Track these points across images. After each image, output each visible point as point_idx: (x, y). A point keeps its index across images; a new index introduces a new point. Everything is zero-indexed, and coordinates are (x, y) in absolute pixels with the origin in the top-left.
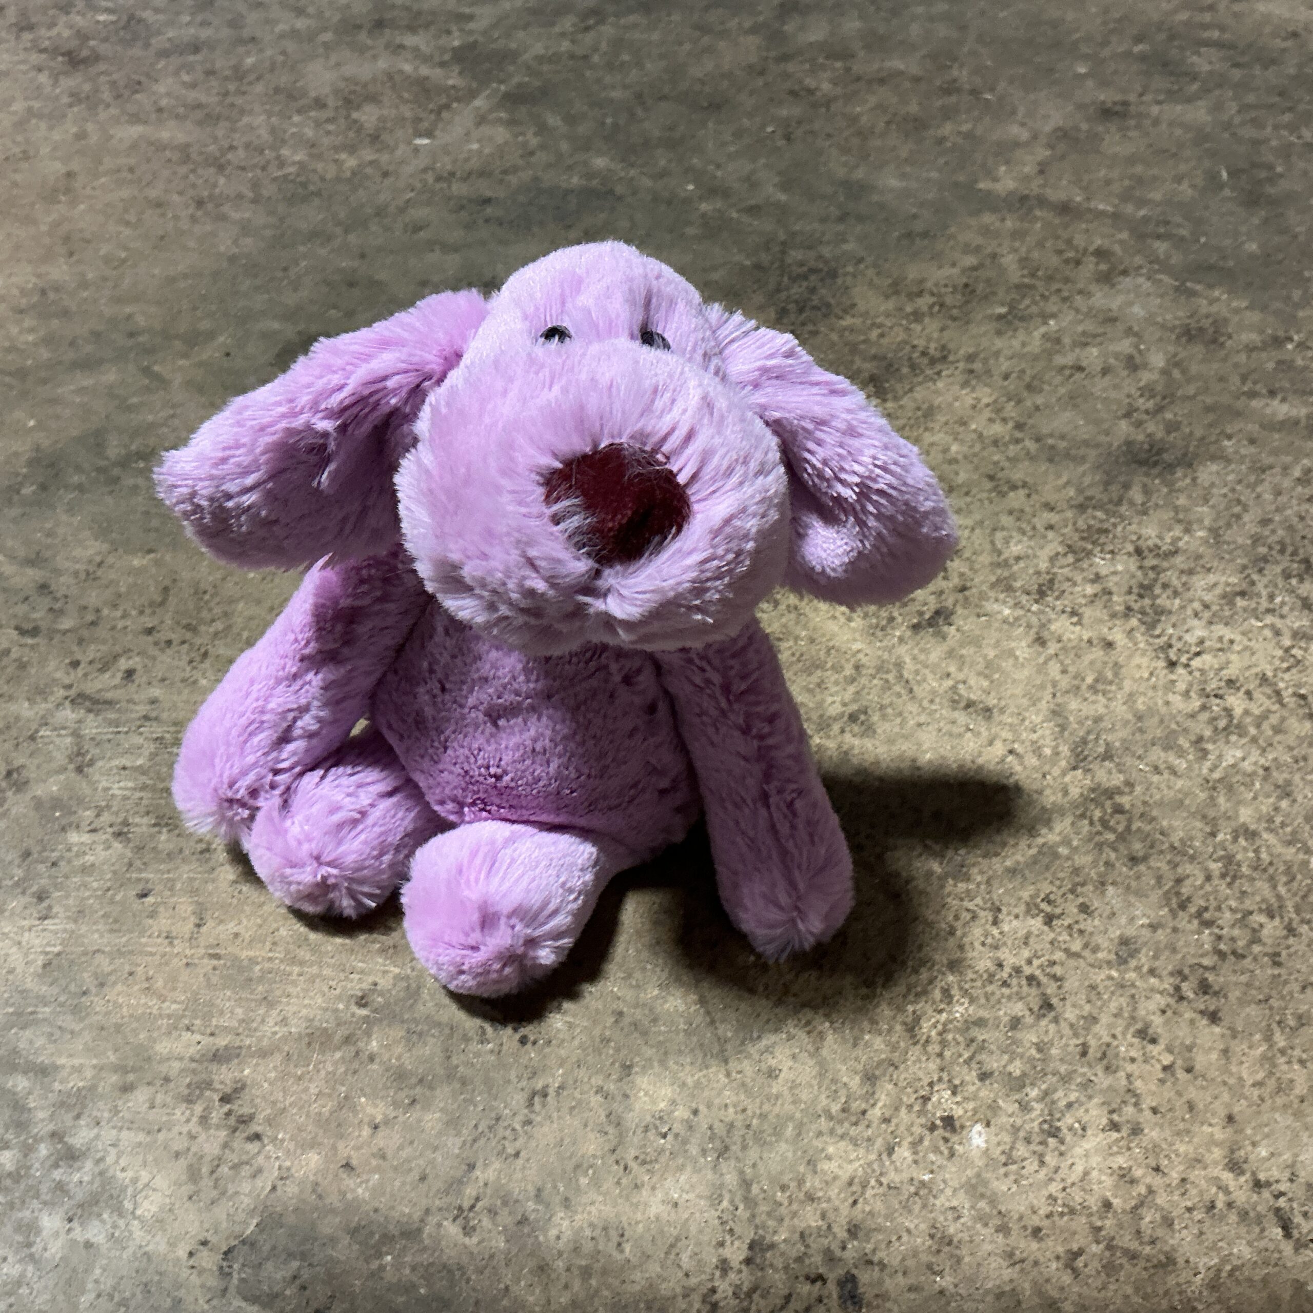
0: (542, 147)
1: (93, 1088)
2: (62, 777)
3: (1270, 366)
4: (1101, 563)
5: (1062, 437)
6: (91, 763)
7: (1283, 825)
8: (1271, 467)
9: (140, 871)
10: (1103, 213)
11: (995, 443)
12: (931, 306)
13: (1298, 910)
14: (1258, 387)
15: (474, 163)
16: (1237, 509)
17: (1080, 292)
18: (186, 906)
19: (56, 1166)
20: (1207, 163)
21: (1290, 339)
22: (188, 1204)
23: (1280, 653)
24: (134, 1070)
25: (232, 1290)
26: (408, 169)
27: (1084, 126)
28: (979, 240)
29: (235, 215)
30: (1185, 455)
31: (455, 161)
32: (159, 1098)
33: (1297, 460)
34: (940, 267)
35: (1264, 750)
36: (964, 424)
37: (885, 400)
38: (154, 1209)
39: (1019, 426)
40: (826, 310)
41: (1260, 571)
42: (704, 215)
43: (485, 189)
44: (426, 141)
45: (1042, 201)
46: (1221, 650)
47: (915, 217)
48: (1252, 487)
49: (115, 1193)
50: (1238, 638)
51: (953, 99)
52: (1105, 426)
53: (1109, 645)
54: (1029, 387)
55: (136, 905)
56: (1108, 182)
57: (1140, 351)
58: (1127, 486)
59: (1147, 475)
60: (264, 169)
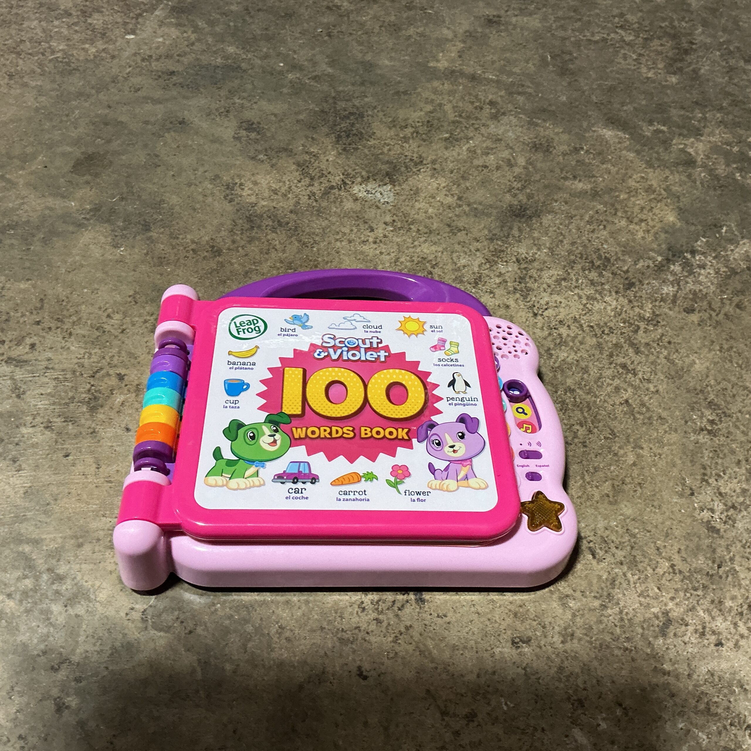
0: (198, 40)
1: (63, 547)
2: (11, 401)
3: (574, 163)
4: (501, 267)
5: (480, 204)
6: (24, 393)
7: (585, 385)
8: (575, 216)
9: (62, 444)
10: (492, 80)
11: (449, 207)
12: (412, 134)
13: (593, 423)
14: (568, 175)
15: (162, 50)
16: (561, 238)
17: (484, 125)
18: (90, 460)
19: (53, 583)
20: (541, 51)
21: (582, 148)
22: (121, 593)
23: (581, 307)
24: (81, 537)
25: (150, 627)
26: (127, 54)
27: (480, 30)
28: (433, 97)
29: (33, 84)
30: (536, 211)
31: (150, 49)
32: (97, 549)
33: (587, 212)
34: (415, 111)
35: (576, 353)
36: (434, 198)
37: (394, 186)
38: (105, 597)
39: (460, 198)
40: (360, 136)
41: (572, 267)
42: (291, 82)
43: (171, 65)
44: (132, 37)
45: (462, 74)
46: (556, 307)
47: (399, 82)
48: (567, 226)
49: (85, 592)
50: (563, 301)
51: (412, 13)
52: (500, 197)
53: (508, 307)
54: (463, 177)
55: (64, 460)
56: (493, 62)
57: (513, 157)
58: (511, 228)
59: (520, 222)
60: (43, 54)
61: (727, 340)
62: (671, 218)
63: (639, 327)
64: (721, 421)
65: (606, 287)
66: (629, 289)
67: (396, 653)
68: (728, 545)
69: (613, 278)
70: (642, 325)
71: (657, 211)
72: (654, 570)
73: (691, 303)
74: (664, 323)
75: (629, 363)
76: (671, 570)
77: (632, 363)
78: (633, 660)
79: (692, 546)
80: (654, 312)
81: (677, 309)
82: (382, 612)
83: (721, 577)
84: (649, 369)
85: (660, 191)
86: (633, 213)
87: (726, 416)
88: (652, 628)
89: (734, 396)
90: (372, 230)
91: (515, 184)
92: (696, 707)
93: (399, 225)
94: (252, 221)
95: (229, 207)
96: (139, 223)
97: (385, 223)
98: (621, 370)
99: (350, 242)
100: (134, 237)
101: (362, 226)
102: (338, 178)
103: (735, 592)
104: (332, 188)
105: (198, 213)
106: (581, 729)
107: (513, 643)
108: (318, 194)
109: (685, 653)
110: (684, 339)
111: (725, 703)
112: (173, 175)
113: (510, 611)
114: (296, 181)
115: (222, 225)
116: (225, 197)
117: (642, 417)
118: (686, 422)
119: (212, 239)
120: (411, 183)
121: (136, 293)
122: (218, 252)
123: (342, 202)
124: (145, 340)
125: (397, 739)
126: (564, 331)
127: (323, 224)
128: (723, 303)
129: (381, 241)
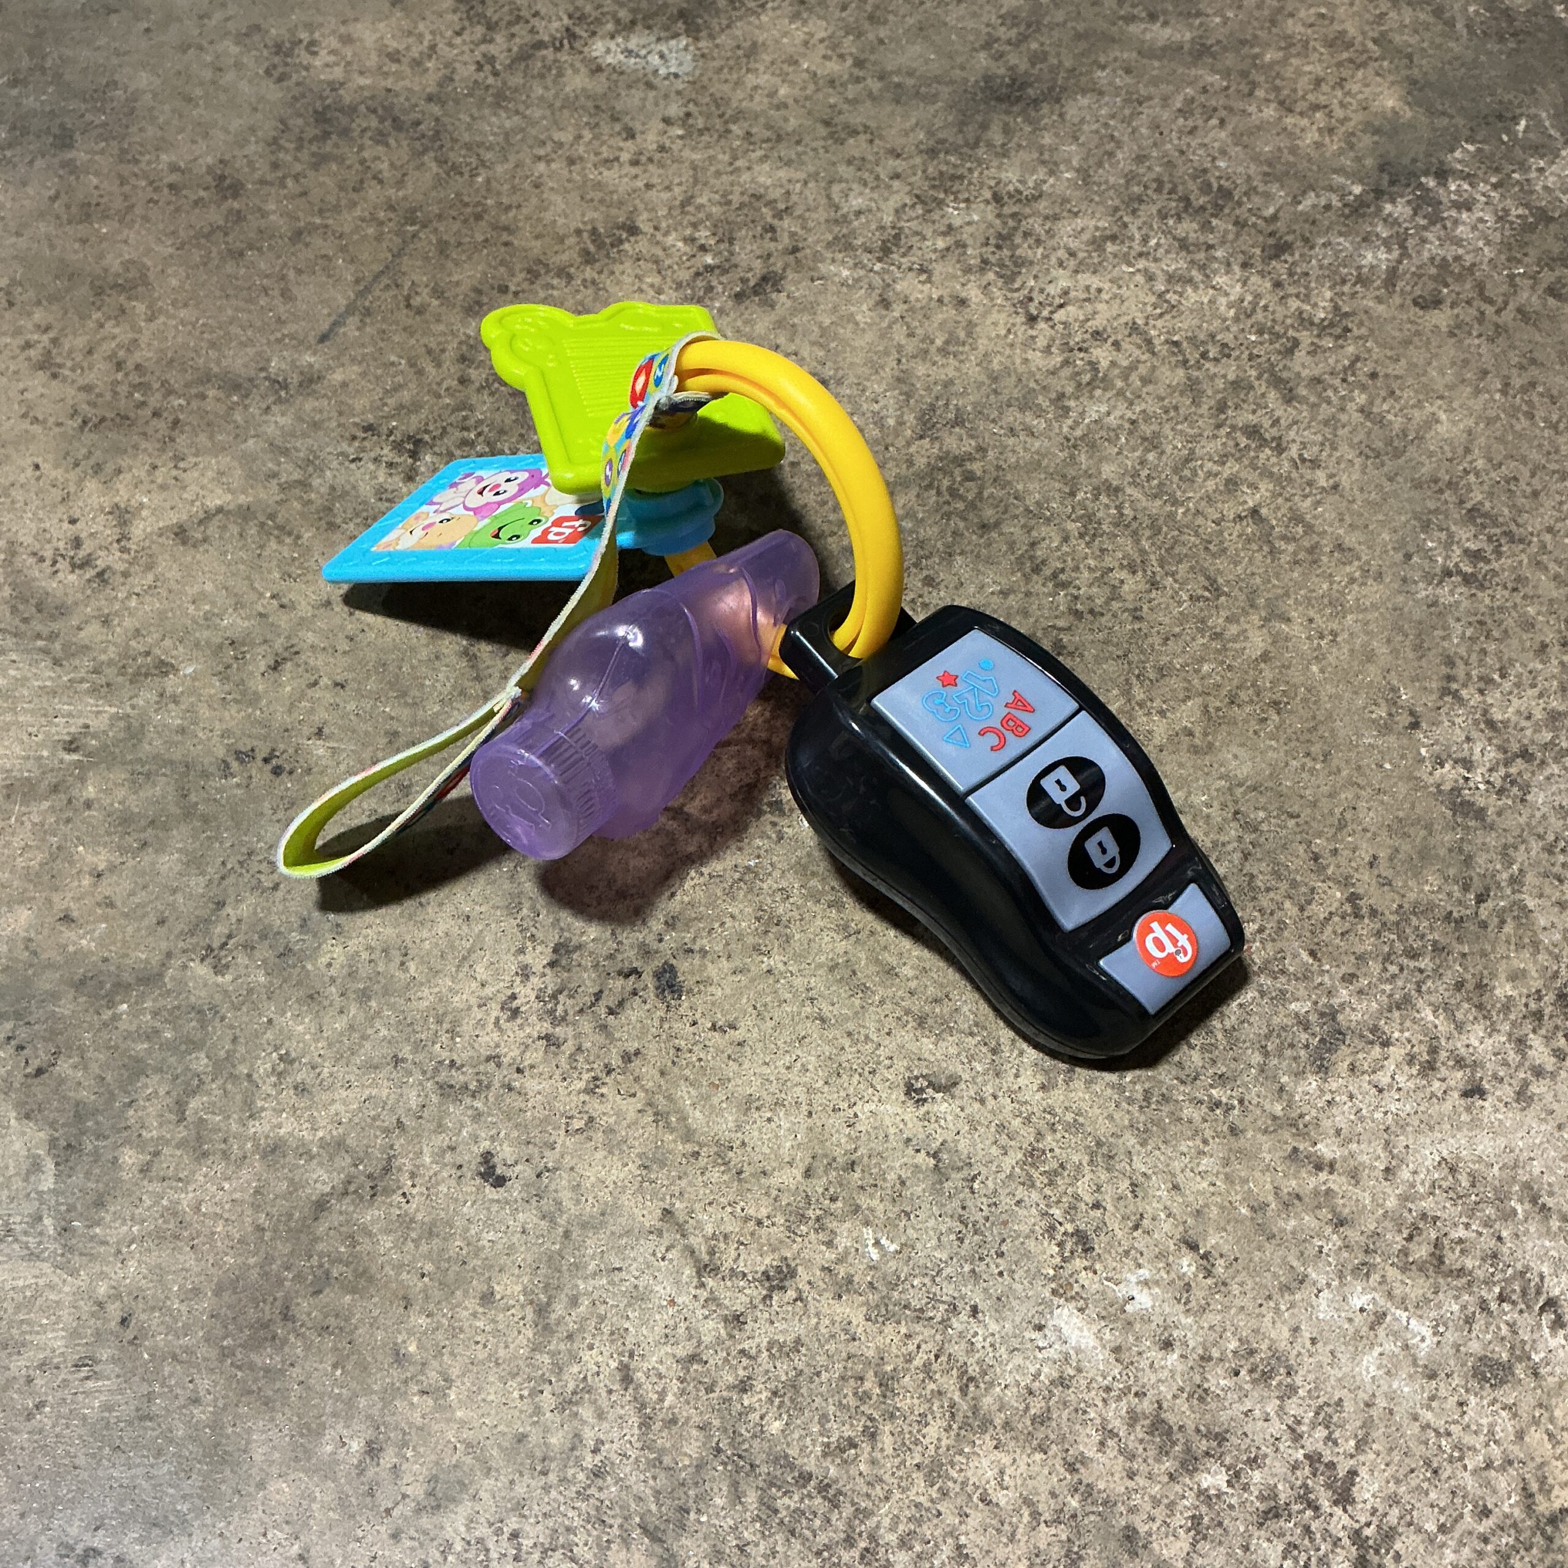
61: (1522, 367)
62: (1389, 100)
63: (1296, 343)
64: (1499, 553)
65: (1219, 254)
66: (1276, 256)
67: (591, 1119)
68: (1505, 847)
69: (1238, 235)
70: (1306, 338)
71: (1355, 88)
72: (1302, 909)
73: (1431, 285)
74: (1363, 331)
75: (1267, 423)
76: (1348, 908)
77: (1276, 422)
78: (1234, 1131)
79: (1406, 847)
80: (1336, 308)
81: (1397, 300)
82: (563, 1019)
83: (1484, 925)
84: (1319, 438)
85: (1363, 44)
86: (1295, 91)
87: (1512, 541)
88: (1288, 1053)
89: (1535, 494)
90: (631, 135)
91: (1002, 32)
92: (1404, 1252)
93: (700, 123)
94: (327, 121)
95: (274, 93)
96: (48, 131)
97: (667, 121)
98: (1243, 441)
99: (571, 162)
100: (31, 162)
101: (605, 128)
102: (556, 25)
103: (1522, 960)
104: (540, 45)
105: (197, 105)
106: (1081, 1310)
107: (910, 1090)
108: (502, 60)
109: (1378, 1115)
110: (1412, 366)
111: (1487, 1243)
112: (147, 30)
113: (907, 1012)
114: (449, 33)
115: (252, 130)
116: (268, 72)
117: (1291, 548)
118: (1408, 557)
119: (221, 161)
120: (739, 33)
121: (13, 282)
122: (235, 189)
123: (560, 75)
124: (21, 386)
125: (570, 1337)
126: (1102, 355)
127: (508, 124)
128: (1515, 286)
129: (650, 160)
